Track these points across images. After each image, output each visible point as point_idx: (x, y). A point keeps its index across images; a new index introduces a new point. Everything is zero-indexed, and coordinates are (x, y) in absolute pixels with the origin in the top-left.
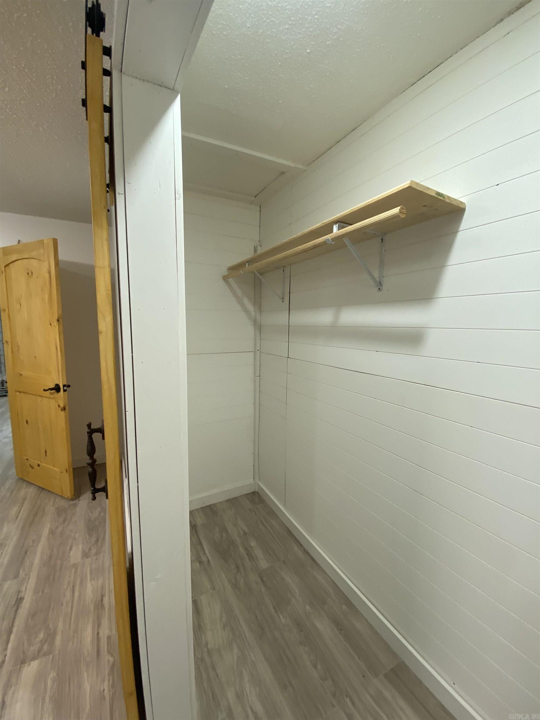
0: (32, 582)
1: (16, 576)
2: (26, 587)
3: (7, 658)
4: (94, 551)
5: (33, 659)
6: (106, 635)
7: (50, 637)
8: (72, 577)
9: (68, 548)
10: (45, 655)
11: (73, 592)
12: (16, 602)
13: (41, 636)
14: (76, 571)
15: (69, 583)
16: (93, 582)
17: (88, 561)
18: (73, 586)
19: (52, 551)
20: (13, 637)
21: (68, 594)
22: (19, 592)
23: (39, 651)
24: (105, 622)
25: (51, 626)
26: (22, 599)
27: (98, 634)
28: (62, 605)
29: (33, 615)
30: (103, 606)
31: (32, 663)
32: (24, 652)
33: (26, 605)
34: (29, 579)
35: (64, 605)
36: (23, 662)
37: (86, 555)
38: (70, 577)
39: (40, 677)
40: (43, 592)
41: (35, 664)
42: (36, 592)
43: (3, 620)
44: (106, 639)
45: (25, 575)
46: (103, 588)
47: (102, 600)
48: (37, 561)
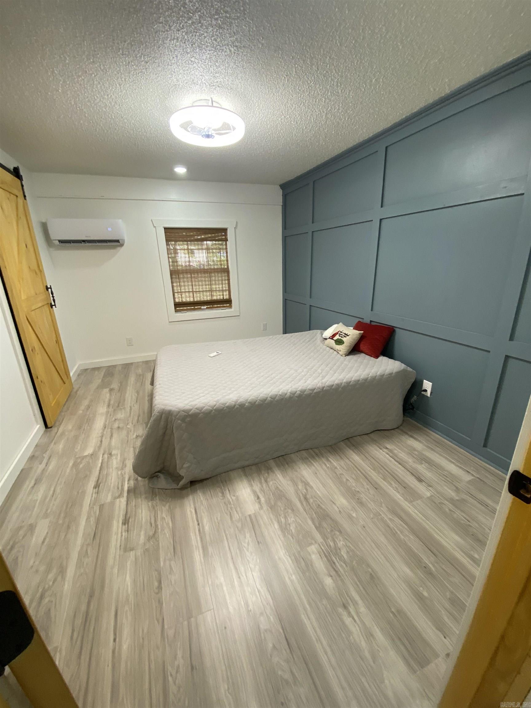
0: (87, 501)
1: (102, 507)
2: (92, 496)
3: (102, 456)
4: (21, 533)
5: (86, 456)
6: (41, 465)
7: (75, 465)
8: (51, 505)
9: (47, 540)
10: (80, 457)
11: (54, 491)
12: (99, 486)
13: (81, 466)
14: (47, 510)
15: (55, 500)
16: (36, 498)
17: (31, 521)
18: (53, 496)
19: (66, 536)
20: (100, 465)
21: (58, 490)
22: (98, 493)
23: (83, 459)
24: (39, 471)
25: (75, 471)
26: (95, 487)
27: (46, 466)
28: (65, 483)
29: (87, 477)
30: (36, 480)
31: (87, 454)
32: (92, 458)
33: (91, 484)
34: (90, 504)
35: (63, 483)
36: (92, 455)
37: (32, 528)
38: (54, 505)
39: (84, 449)
40: (78, 493)
41: (86, 454)
42: (84, 493)
43: (107, 474)
44: (43, 463)
45: (93, 508)
46: (30, 493)
47: (35, 484)
48: (83, 522)
